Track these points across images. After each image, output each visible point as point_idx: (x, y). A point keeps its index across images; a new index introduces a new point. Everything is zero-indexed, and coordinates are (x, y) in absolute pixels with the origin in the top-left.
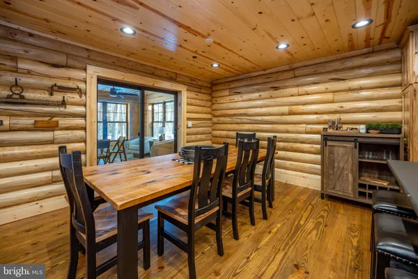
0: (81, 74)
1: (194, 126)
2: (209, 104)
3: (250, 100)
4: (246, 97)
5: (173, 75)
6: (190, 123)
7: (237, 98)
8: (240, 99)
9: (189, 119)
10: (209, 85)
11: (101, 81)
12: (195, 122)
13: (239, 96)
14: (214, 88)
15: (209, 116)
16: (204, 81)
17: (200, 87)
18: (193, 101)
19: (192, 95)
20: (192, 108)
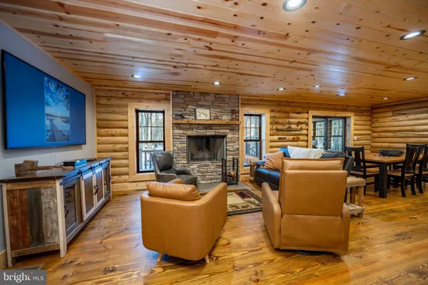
0: (306, 115)
1: (358, 140)
2: (370, 123)
3: (418, 119)
4: (412, 117)
5: (345, 107)
6: (355, 138)
7: (401, 118)
8: (407, 119)
9: (355, 135)
10: (370, 109)
11: (314, 117)
12: (359, 137)
13: (405, 116)
14: (374, 111)
15: (369, 132)
16: (366, 107)
17: (363, 112)
18: (358, 122)
19: (357, 118)
20: (357, 127)
